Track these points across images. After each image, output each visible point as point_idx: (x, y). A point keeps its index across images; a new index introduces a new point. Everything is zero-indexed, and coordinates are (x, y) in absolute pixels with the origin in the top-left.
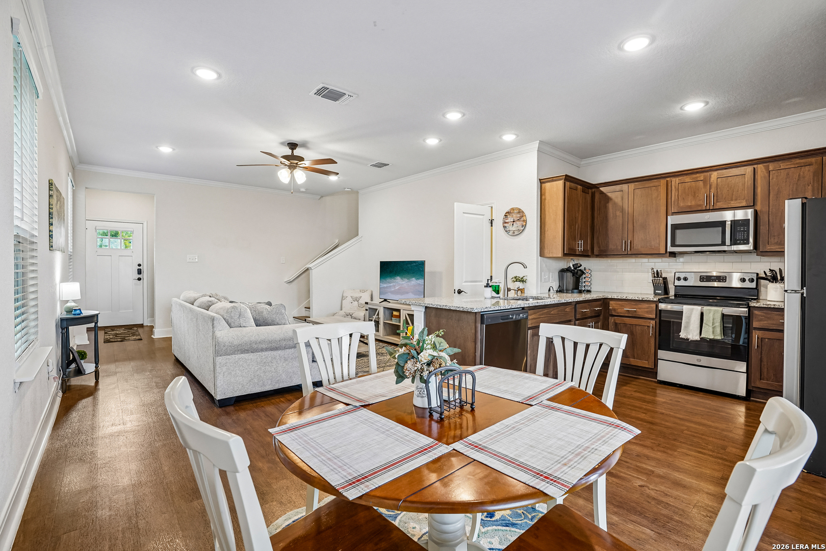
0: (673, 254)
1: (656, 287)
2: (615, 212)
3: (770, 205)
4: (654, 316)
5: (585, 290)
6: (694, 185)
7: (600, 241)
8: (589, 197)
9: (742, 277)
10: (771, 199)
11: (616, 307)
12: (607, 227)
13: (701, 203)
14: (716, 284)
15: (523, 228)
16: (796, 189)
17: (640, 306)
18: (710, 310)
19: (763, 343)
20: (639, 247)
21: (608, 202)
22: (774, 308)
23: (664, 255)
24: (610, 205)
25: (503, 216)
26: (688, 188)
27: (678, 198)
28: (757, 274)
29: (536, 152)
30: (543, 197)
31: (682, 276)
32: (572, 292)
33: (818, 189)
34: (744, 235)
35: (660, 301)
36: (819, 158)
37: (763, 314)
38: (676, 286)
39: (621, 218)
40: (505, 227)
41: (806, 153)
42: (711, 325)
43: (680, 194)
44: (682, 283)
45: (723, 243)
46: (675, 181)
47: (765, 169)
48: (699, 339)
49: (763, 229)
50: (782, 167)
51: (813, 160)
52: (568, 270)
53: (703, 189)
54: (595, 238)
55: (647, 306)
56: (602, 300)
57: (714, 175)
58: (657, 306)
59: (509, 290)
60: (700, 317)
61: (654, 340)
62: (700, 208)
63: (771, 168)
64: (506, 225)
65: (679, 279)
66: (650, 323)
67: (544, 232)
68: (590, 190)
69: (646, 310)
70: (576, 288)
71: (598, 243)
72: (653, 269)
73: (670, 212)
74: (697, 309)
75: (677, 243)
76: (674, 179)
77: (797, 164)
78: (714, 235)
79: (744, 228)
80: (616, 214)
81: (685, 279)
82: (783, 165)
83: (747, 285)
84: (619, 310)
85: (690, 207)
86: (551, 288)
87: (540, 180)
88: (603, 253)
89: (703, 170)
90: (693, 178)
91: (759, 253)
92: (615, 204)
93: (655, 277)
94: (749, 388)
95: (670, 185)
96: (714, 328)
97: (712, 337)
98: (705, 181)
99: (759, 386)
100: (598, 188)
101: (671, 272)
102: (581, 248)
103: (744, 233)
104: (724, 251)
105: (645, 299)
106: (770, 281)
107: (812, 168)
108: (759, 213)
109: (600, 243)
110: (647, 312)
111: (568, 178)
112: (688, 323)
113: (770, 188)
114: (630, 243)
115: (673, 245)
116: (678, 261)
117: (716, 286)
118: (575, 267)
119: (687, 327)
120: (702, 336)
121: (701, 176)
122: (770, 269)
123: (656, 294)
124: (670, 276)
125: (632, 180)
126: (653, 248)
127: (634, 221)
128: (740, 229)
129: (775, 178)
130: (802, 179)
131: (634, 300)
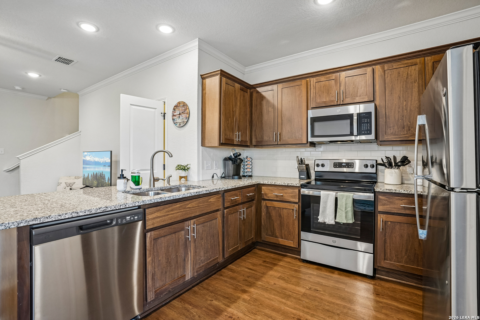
0: (313, 144)
1: (301, 172)
2: (268, 108)
3: (387, 100)
4: (297, 200)
5: (247, 175)
6: (328, 83)
7: (257, 133)
8: (247, 95)
9: (365, 163)
10: (386, 94)
11: (267, 192)
12: (262, 121)
13: (333, 99)
14: (345, 170)
15: (187, 120)
16: (406, 86)
17: (286, 191)
18: (343, 195)
19: (386, 226)
20: (287, 138)
21: (262, 100)
22: (395, 193)
23: (305, 145)
24: (264, 103)
25: (172, 110)
26: (323, 86)
27: (316, 95)
28: (376, 161)
29: (198, 49)
30: (204, 92)
31: (320, 163)
32: (233, 178)
33: (422, 86)
34: (367, 127)
35: (303, 186)
36: (422, 59)
37: (386, 199)
38: (316, 172)
39: (272, 114)
40: (173, 120)
41: (412, 55)
42: (344, 210)
43: (317, 92)
44: (320, 169)
45: (352, 134)
46: (313, 80)
47: (382, 69)
48: (334, 223)
49: (381, 121)
50: (394, 67)
51: (418, 60)
52: (230, 159)
53: (334, 87)
54: (253, 131)
55: (292, 191)
56: (256, 186)
57: (343, 74)
58: (299, 191)
59: (156, 180)
60: (334, 202)
61: (297, 222)
62: (332, 104)
63: (386, 68)
64: (175, 117)
65: (318, 165)
66: (294, 206)
67: (205, 123)
68: (249, 90)
69: (291, 194)
70: (237, 174)
71: (256, 135)
72: (298, 157)
73: (309, 107)
74: (332, 194)
75: (316, 134)
76: (312, 79)
77: (405, 64)
78: (343, 127)
79: (367, 120)
80: (268, 110)
81: (323, 165)
82: (395, 65)
83: (370, 170)
84: (269, 195)
85: (325, 102)
86: (215, 175)
87: (201, 76)
88: (260, 144)
89: (334, 70)
90: (327, 78)
91: (379, 142)
92: (268, 101)
93: (299, 164)
94: (375, 267)
95: (309, 84)
96: (346, 213)
97: (345, 222)
98: (335, 80)
99: (383, 266)
100: (255, 88)
101: (312, 160)
102: (239, 138)
103: (367, 125)
104: (352, 141)
105: (290, 185)
106: (386, 167)
107: (417, 68)
108: (378, 107)
109: (257, 135)
110: (292, 197)
111: (223, 74)
112: (325, 208)
113: (386, 86)
114: (280, 134)
115: (313, 136)
116: (317, 150)
117: (345, 171)
118: (235, 156)
119: (324, 211)
120: (337, 221)
121: (333, 76)
122: (386, 157)
123: (301, 179)
124: (311, 163)
125: (280, 81)
126: (297, 138)
127: (283, 116)
128: (364, 121)
129: (389, 76)
130: (409, 77)
131: (281, 185)
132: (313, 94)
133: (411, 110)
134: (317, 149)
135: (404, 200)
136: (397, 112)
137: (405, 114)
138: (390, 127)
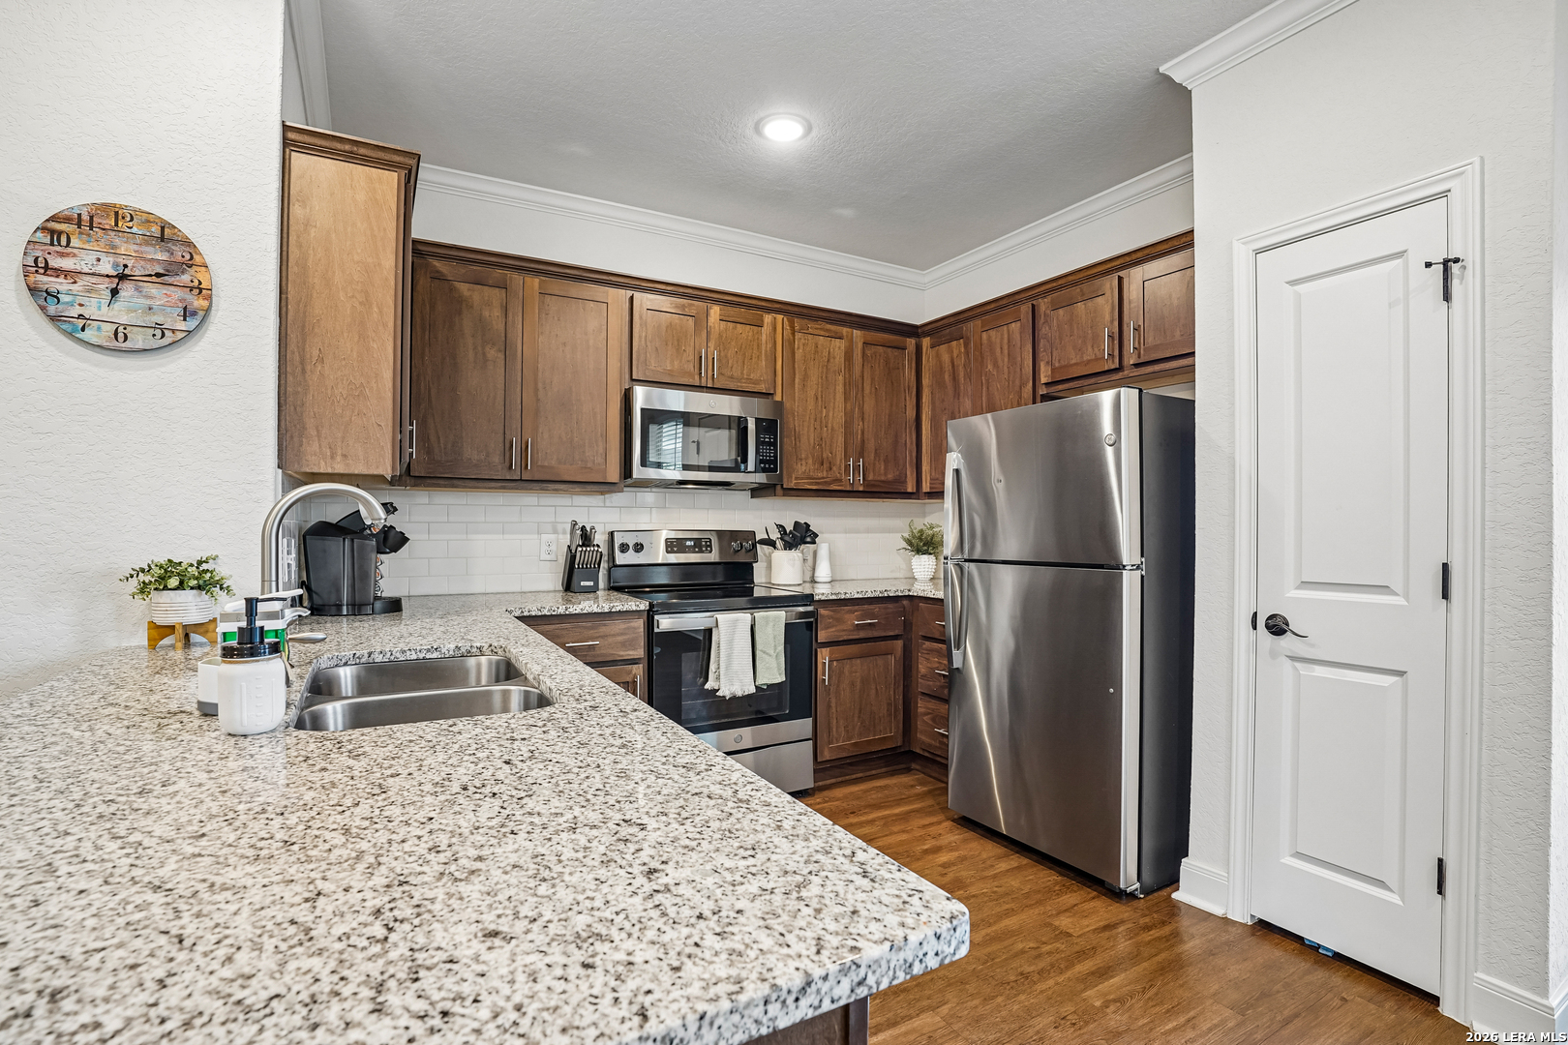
1: (582, 570)
2: (483, 348)
4: (642, 653)
6: (677, 321)
10: (796, 386)
12: (455, 390)
15: (193, 323)
16: (826, 377)
17: (603, 630)
18: (767, 617)
20: (554, 463)
21: (459, 312)
22: (844, 599)
24: (466, 324)
26: (667, 327)
27: (647, 346)
28: (754, 534)
30: (296, 212)
31: (631, 541)
34: (770, 453)
36: (849, 331)
39: (500, 371)
40: (43, 294)
41: (837, 316)
42: (772, 652)
43: (650, 337)
44: (635, 558)
46: (640, 301)
47: (790, 326)
48: (754, 691)
49: (787, 444)
50: (811, 331)
51: (845, 330)
53: (694, 337)
55: (623, 626)
57: (716, 312)
58: (650, 623)
60: (750, 637)
62: (689, 380)
63: (797, 327)
65: (624, 548)
66: (634, 672)
69: (620, 638)
71: (425, 437)
72: (576, 522)
74: (745, 619)
76: (650, 298)
77: (826, 330)
79: (769, 438)
80: (484, 354)
81: (639, 548)
82: (811, 327)
85: (669, 373)
88: (445, 474)
89: (696, 293)
90: (676, 306)
91: (781, 491)
92: (482, 322)
93: (582, 545)
96: (777, 658)
98: (695, 319)
99: (826, 759)
103: (770, 449)
105: (619, 609)
106: (775, 547)
107: (842, 343)
109: (433, 438)
110: (623, 645)
112: (730, 657)
113: (796, 366)
115: (645, 462)
119: (728, 666)
120: (758, 682)
121: (693, 306)
125: (532, 266)
126: (589, 465)
127: (540, 385)
128: (765, 438)
129: (801, 347)
130: (832, 360)
131: (589, 613)
132: (640, 341)
133: (832, 429)
134: (607, 501)
135: (857, 611)
136: (812, 429)
137: (825, 435)
138: (801, 459)
